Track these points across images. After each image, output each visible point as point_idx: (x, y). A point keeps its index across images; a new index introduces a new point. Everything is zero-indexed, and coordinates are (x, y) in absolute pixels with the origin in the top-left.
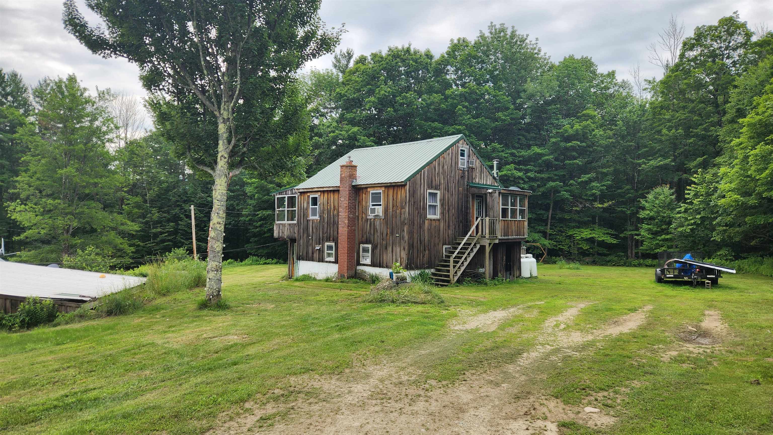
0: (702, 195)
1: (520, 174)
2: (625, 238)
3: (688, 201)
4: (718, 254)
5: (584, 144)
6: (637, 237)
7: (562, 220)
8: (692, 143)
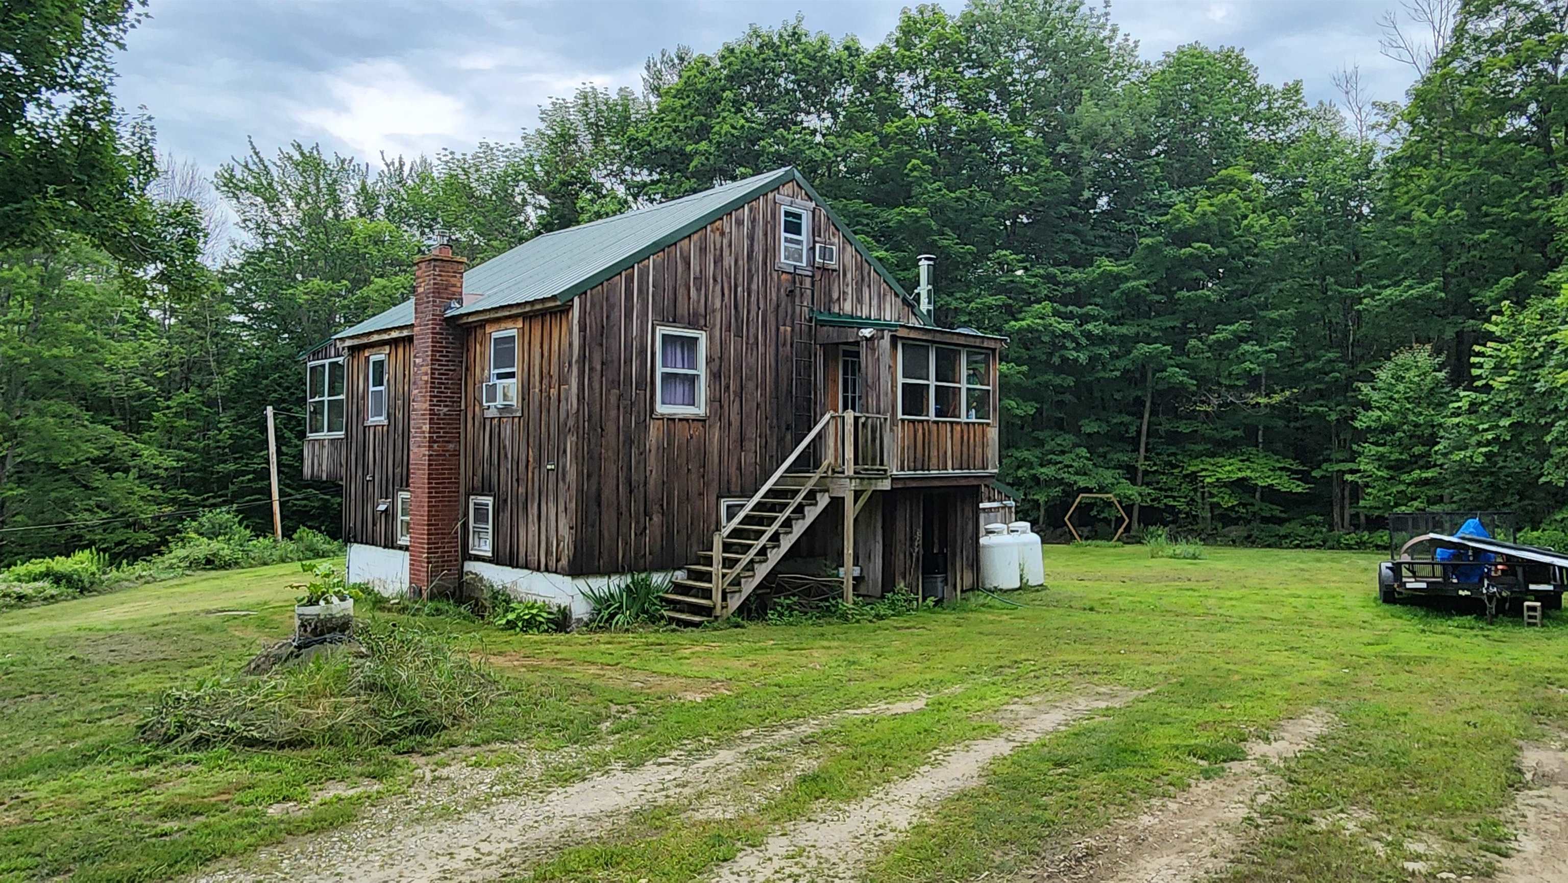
0: (1514, 367)
1: (1067, 326)
2: (1327, 480)
3: (1479, 383)
4: (1559, 517)
5: (1223, 250)
6: (1348, 477)
7: (1174, 438)
8: (1485, 241)
